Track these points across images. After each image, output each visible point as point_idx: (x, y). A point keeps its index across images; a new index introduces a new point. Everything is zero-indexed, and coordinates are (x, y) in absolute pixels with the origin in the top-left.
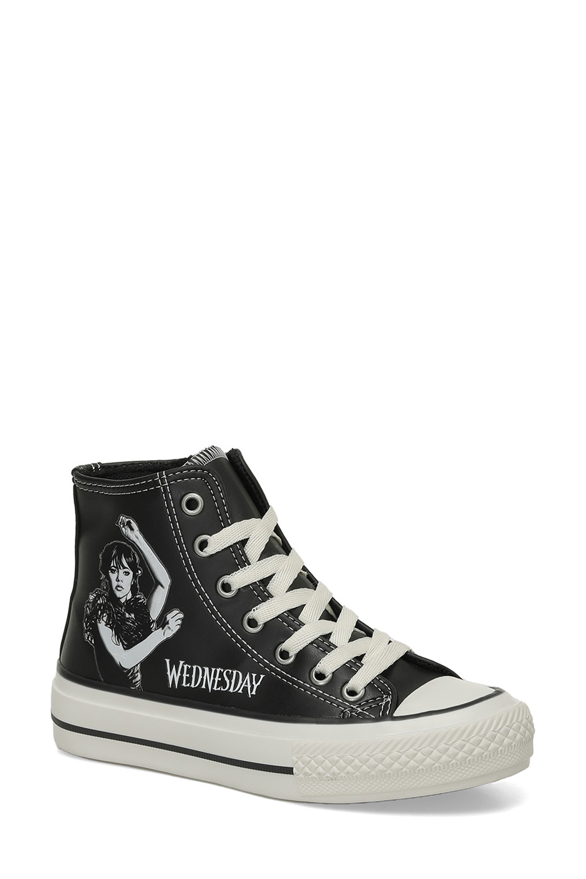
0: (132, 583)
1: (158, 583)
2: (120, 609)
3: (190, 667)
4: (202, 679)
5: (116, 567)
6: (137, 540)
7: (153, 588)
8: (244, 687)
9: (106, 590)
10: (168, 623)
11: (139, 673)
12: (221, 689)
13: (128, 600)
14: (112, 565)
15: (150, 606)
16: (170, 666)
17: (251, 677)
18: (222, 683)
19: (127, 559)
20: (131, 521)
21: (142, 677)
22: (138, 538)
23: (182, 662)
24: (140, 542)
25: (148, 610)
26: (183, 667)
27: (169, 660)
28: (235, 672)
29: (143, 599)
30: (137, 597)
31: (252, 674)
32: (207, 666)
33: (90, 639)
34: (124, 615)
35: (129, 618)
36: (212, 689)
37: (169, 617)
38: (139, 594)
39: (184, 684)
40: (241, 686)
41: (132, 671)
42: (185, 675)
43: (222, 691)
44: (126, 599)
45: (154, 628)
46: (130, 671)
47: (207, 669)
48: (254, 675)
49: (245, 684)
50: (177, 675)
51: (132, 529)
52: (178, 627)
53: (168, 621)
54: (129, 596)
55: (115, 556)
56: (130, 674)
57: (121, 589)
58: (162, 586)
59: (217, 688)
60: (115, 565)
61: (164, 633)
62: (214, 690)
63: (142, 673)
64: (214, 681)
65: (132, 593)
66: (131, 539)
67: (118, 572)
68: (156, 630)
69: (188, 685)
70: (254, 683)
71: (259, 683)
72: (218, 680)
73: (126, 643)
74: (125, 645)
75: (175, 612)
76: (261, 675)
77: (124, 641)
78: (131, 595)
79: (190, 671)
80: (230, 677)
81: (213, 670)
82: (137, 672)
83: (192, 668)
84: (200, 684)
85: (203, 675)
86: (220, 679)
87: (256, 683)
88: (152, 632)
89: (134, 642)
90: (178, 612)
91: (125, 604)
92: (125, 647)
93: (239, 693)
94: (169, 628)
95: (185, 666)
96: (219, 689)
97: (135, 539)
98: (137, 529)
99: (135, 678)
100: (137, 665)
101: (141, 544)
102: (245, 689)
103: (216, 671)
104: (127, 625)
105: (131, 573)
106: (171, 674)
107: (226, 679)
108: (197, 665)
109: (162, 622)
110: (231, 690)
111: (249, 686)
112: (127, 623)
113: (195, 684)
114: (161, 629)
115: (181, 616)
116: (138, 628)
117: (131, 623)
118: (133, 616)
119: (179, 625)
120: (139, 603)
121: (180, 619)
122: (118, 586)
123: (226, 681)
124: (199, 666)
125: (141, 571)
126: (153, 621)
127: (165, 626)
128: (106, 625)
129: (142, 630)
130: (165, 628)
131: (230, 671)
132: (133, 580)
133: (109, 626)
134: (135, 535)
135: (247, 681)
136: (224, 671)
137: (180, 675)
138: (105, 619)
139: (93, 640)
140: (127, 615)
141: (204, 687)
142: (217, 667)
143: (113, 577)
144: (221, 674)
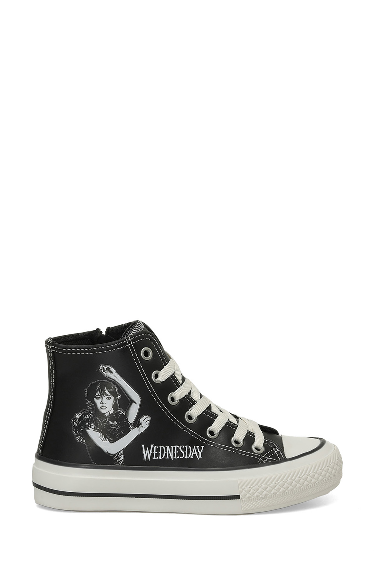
0: (114, 404)
1: (132, 401)
2: (105, 419)
3: (157, 447)
4: (166, 453)
5: (101, 396)
6: (115, 378)
7: (129, 405)
8: (193, 454)
9: (92, 410)
10: (141, 424)
11: (122, 456)
12: (179, 457)
13: (111, 414)
14: (97, 394)
15: (128, 416)
16: (145, 449)
17: (196, 448)
18: (180, 454)
19: (109, 390)
20: (110, 367)
21: (124, 458)
22: (116, 377)
23: (152, 446)
24: (117, 379)
25: (127, 418)
26: (153, 448)
27: (144, 445)
28: (186, 447)
29: (123, 412)
30: (118, 411)
31: (197, 446)
32: (168, 446)
33: (81, 440)
34: (109, 423)
35: (113, 424)
36: (173, 458)
37: (141, 420)
38: (119, 410)
39: (154, 458)
40: (192, 454)
41: (117, 455)
42: (155, 453)
43: (181, 458)
44: (110, 413)
45: (132, 428)
46: (115, 455)
47: (168, 447)
48: (198, 447)
49: (194, 453)
50: (149, 453)
51: (111, 372)
52: (148, 425)
53: (141, 423)
54: (112, 411)
55: (99, 389)
56: (115, 457)
57: (105, 408)
58: (135, 403)
59: (177, 457)
60: (99, 394)
61: (139, 430)
62: (175, 459)
63: (124, 455)
64: (174, 454)
65: (113, 409)
66: (111, 378)
67: (102, 398)
68: (133, 429)
69: (157, 458)
70: (199, 451)
71: (202, 451)
72: (177, 453)
73: (111, 439)
74: (111, 440)
75: (145, 417)
76: (202, 446)
77: (110, 438)
78: (113, 410)
79: (158, 450)
80: (184, 450)
81: (172, 447)
82: (121, 455)
83: (159, 448)
84: (165, 456)
85: (166, 451)
86: (178, 452)
87: (200, 451)
88: (131, 430)
89: (117, 438)
90: (147, 417)
91: (109, 416)
92: (111, 441)
93: (191, 458)
94: (142, 426)
95: (155, 447)
96: (178, 457)
97: (114, 378)
98: (115, 372)
99: (119, 459)
100: (121, 451)
101: (118, 379)
102: (194, 455)
103: (174, 448)
104: (112, 428)
105: (113, 398)
106: (145, 453)
107: (182, 451)
108: (161, 446)
109: (137, 424)
110: (186, 457)
111: (196, 454)
112: (112, 427)
113: (162, 457)
114: (137, 428)
115: (149, 419)
116: (120, 429)
117: (114, 427)
118: (116, 422)
119: (148, 424)
120: (120, 415)
121: (148, 420)
122: (103, 406)
123: (182, 453)
124: (163, 446)
125: (120, 396)
126: (131, 424)
127: (139, 426)
128: (94, 431)
129: (123, 430)
130: (139, 427)
131: (184, 446)
132: (114, 401)
133: (97, 431)
134: (114, 375)
135: (194, 451)
136: (179, 447)
137: (151, 453)
138: (93, 427)
139: (84, 440)
140: (111, 423)
141: (168, 457)
142: (174, 445)
143: (98, 402)
144: (178, 449)
